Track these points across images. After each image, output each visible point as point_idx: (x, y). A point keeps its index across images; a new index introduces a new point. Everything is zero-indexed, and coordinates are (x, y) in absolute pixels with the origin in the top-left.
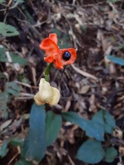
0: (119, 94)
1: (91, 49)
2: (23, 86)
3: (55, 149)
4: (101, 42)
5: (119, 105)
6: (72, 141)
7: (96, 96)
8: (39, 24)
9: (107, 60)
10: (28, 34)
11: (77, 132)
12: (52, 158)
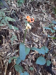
0: (49, 42)
1: (38, 28)
2: (15, 40)
3: (28, 63)
4: (42, 25)
5: (50, 45)
6: (34, 59)
7: (41, 43)
8: (20, 20)
9: (44, 31)
10: (16, 23)
11: (35, 56)
12: (27, 66)
